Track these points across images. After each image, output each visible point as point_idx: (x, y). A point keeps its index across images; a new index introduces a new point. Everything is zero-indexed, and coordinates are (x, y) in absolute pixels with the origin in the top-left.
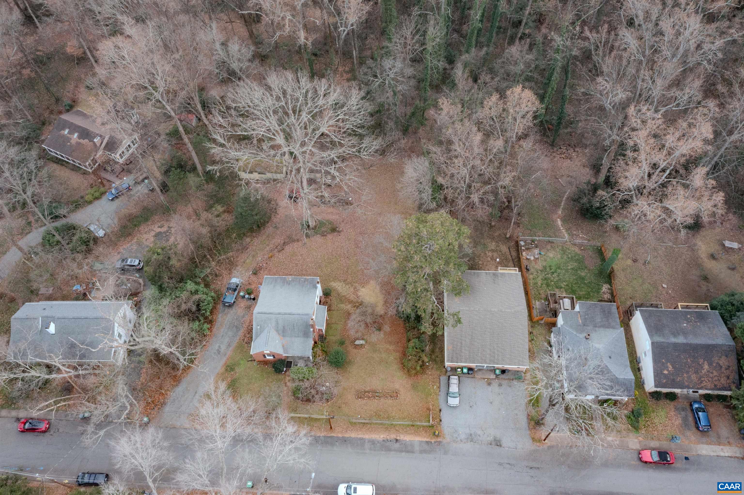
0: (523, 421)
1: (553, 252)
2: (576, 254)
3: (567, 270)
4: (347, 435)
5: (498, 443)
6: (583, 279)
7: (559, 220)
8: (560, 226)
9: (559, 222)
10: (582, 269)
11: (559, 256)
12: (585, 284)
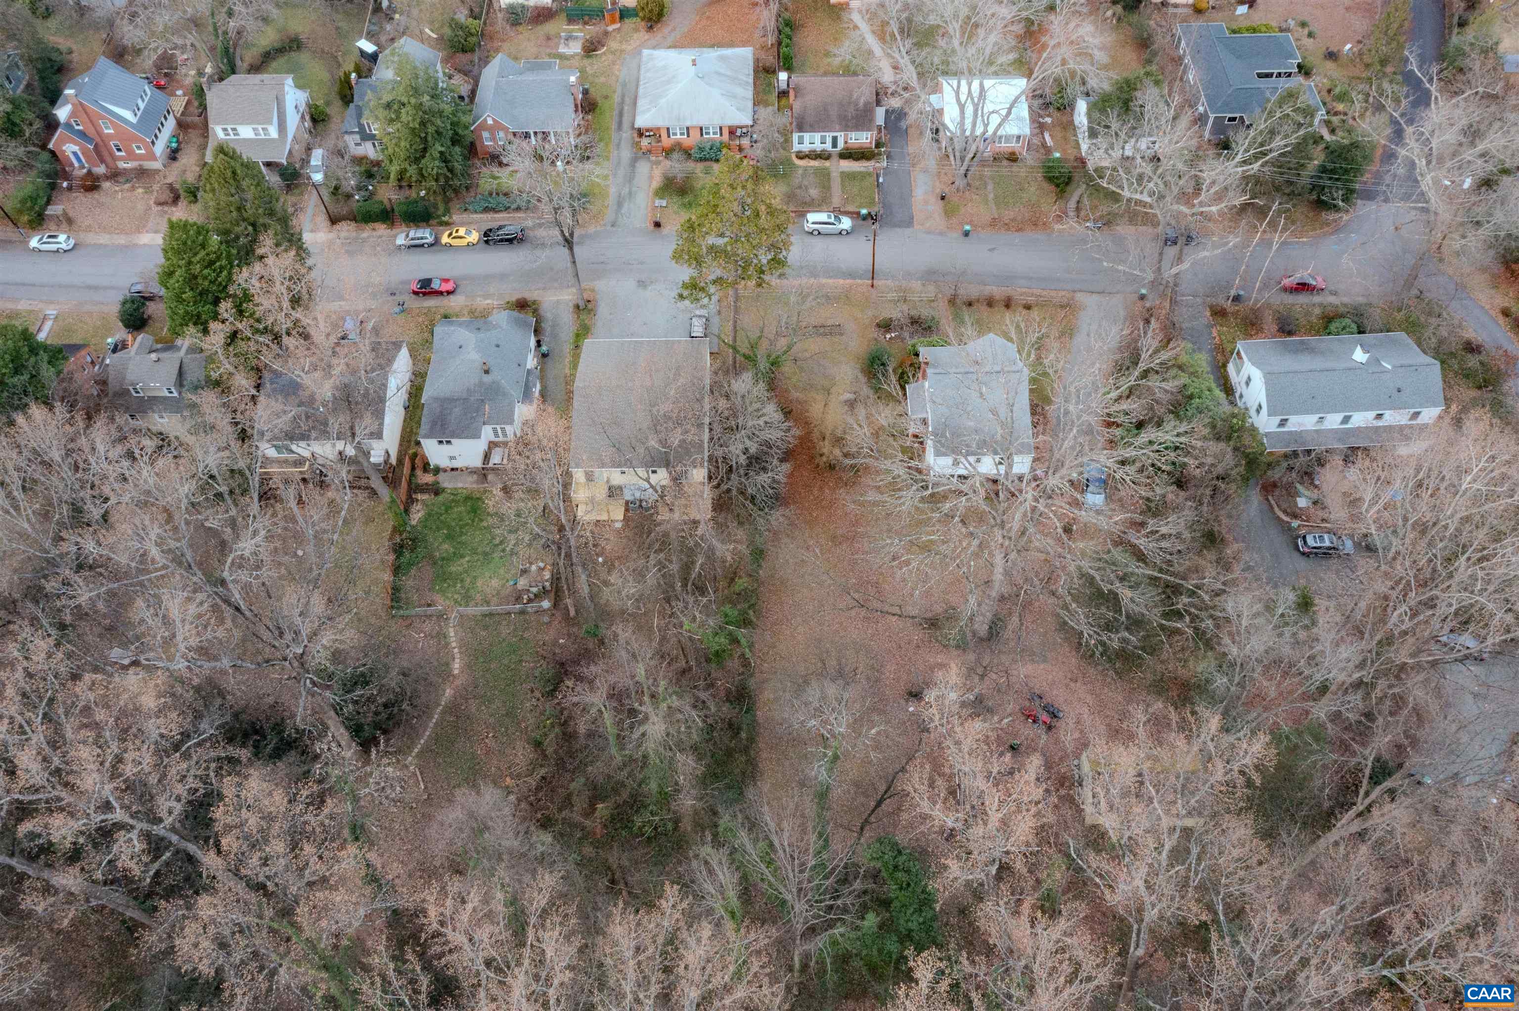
0: (603, 310)
1: (488, 590)
2: (442, 591)
3: (474, 552)
4: (848, 281)
5: (642, 284)
6: (450, 537)
7: (456, 672)
8: (458, 656)
9: (456, 666)
10: (443, 559)
11: (479, 583)
12: (449, 527)
